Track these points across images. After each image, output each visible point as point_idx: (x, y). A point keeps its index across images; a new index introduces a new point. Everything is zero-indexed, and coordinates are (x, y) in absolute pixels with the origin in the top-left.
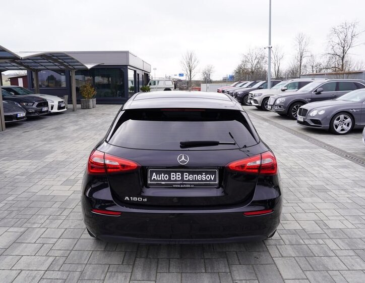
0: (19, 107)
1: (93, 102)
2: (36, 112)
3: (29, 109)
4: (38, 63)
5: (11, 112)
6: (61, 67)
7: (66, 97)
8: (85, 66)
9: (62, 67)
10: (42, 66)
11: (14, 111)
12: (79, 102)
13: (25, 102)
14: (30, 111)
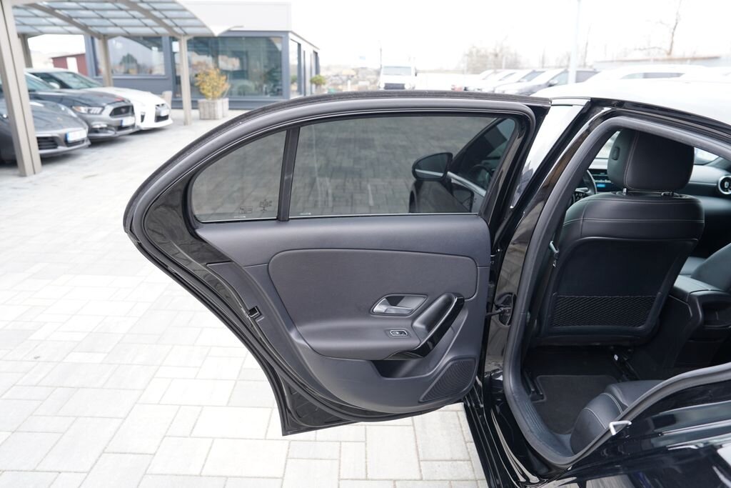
0: (71, 117)
1: (222, 105)
2: (109, 127)
3: (93, 120)
4: (108, 19)
5: (54, 128)
6: (157, 29)
7: (169, 94)
8: (209, 30)
9: (160, 30)
10: (116, 25)
11: (61, 126)
12: (195, 105)
13: (84, 105)
14: (97, 125)
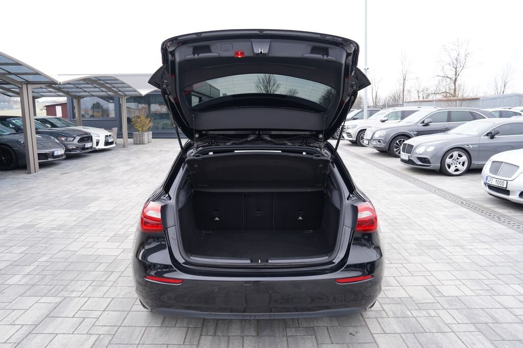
0: (57, 143)
1: (148, 135)
2: (77, 148)
3: (69, 144)
4: (81, 88)
5: (47, 149)
6: (109, 93)
7: (115, 129)
8: (139, 93)
9: (111, 93)
10: (85, 91)
11: (51, 148)
12: (130, 136)
13: (64, 136)
14: (70, 147)
